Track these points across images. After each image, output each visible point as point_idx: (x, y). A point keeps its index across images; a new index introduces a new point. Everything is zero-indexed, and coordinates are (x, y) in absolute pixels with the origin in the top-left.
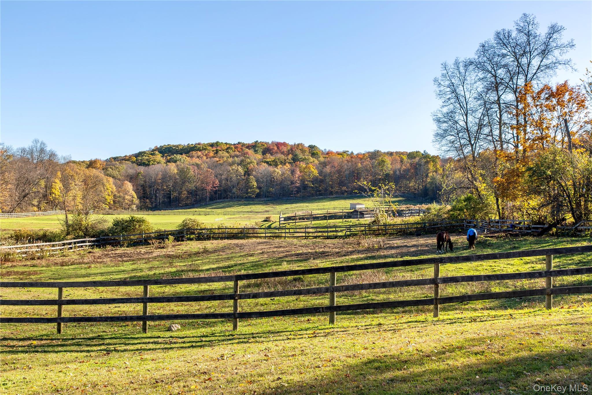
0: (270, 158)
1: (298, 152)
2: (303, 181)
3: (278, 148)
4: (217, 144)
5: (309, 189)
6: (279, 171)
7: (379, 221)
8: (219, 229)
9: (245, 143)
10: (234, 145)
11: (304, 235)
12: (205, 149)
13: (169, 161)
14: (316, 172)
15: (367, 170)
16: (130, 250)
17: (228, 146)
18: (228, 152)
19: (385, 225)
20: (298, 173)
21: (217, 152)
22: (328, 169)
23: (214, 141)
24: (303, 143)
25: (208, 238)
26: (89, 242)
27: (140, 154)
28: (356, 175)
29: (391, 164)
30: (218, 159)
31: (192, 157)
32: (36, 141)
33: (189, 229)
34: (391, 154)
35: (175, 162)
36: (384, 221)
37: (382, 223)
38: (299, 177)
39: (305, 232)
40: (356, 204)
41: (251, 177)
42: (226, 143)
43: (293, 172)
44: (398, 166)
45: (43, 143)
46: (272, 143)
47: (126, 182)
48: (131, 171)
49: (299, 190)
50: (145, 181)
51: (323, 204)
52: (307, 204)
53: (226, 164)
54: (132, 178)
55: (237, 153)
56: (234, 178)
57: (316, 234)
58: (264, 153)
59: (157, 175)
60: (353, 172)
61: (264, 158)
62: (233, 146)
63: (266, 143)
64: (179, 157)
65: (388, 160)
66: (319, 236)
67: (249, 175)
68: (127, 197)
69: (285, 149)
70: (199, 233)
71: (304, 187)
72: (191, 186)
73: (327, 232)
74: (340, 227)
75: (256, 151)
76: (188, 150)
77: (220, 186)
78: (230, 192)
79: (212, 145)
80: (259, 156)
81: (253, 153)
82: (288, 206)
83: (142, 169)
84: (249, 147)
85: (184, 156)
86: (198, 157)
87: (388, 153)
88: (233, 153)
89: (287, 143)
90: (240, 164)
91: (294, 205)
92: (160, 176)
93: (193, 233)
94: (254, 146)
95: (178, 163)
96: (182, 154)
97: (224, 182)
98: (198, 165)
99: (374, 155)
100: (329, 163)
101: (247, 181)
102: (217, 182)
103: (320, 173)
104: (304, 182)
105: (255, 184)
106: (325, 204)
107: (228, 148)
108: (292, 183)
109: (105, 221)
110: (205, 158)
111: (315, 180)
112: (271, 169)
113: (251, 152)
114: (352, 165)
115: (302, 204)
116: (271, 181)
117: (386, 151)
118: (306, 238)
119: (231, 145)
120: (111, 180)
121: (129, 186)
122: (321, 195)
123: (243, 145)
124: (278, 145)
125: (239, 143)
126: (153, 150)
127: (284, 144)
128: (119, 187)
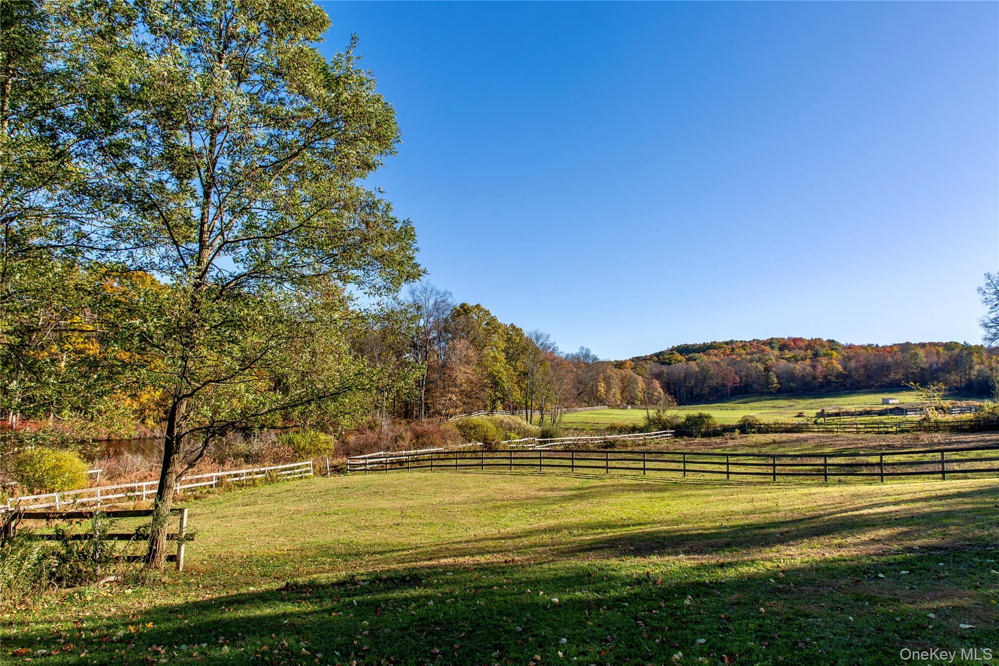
0: (788, 354)
1: (818, 348)
2: (825, 377)
3: (795, 343)
4: (732, 342)
5: (833, 384)
6: (798, 367)
7: (929, 419)
8: (775, 424)
9: (761, 339)
10: (749, 342)
11: (855, 430)
12: (721, 348)
13: (688, 360)
14: (840, 367)
15: (897, 364)
16: (705, 440)
17: (743, 344)
18: (744, 349)
19: (936, 422)
20: (821, 368)
21: (733, 350)
22: (853, 364)
23: (728, 339)
24: (821, 337)
25: (767, 432)
26: (670, 433)
27: (661, 353)
28: (885, 369)
29: (925, 357)
30: (735, 357)
31: (709, 355)
32: (582, 348)
33: (749, 424)
34: (923, 345)
35: (695, 360)
36: (935, 418)
37: (932, 420)
38: (821, 372)
39: (857, 428)
40: (888, 399)
41: (771, 373)
42: (741, 341)
43: (814, 367)
44: (934, 359)
45: (587, 350)
46: (789, 338)
47: (654, 380)
48: (656, 371)
49: (821, 386)
50: (669, 379)
51: (850, 398)
52: (833, 399)
53: (744, 361)
54: (658, 376)
55: (755, 350)
56: (754, 375)
57: (866, 430)
58: (781, 349)
59: (680, 372)
60: (883, 366)
61: (781, 355)
62: (748, 344)
63: (782, 339)
64: (697, 355)
65: (921, 353)
66: (870, 432)
67: (769, 371)
68: (656, 394)
69: (802, 344)
70: (758, 428)
71: (829, 382)
72: (713, 383)
73: (878, 428)
74: (888, 423)
75: (772, 348)
76: (705, 349)
77: (741, 382)
78: (751, 387)
79: (727, 343)
80: (776, 352)
81: (770, 349)
82: (813, 401)
83: (665, 368)
84: (765, 343)
85: (701, 354)
86: (716, 355)
87: (920, 344)
88: (749, 351)
89: (804, 338)
90: (759, 360)
91: (818, 400)
92: (682, 375)
93: (754, 428)
94: (770, 343)
95: (698, 360)
96: (699, 352)
97: (744, 379)
98: (717, 363)
99: (905, 347)
100: (854, 357)
101: (768, 377)
102: (738, 378)
103: (845, 368)
104: (827, 378)
105: (775, 380)
106: (853, 398)
107: (744, 345)
108: (814, 378)
109: (678, 417)
110: (722, 355)
111: (839, 375)
112: (791, 365)
113: (767, 348)
114: (880, 359)
115: (827, 399)
116: (791, 376)
117: (917, 342)
118: (858, 433)
119: (745, 342)
120: (640, 377)
121: (657, 384)
122: (847, 389)
123: (758, 341)
124: (795, 340)
125: (754, 340)
126: (672, 350)
127: (801, 339)
128: (649, 384)
